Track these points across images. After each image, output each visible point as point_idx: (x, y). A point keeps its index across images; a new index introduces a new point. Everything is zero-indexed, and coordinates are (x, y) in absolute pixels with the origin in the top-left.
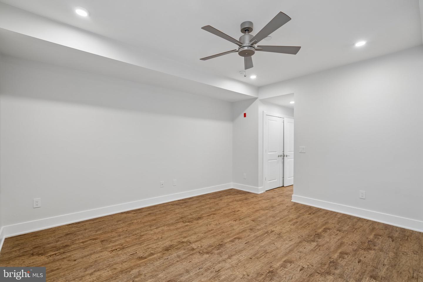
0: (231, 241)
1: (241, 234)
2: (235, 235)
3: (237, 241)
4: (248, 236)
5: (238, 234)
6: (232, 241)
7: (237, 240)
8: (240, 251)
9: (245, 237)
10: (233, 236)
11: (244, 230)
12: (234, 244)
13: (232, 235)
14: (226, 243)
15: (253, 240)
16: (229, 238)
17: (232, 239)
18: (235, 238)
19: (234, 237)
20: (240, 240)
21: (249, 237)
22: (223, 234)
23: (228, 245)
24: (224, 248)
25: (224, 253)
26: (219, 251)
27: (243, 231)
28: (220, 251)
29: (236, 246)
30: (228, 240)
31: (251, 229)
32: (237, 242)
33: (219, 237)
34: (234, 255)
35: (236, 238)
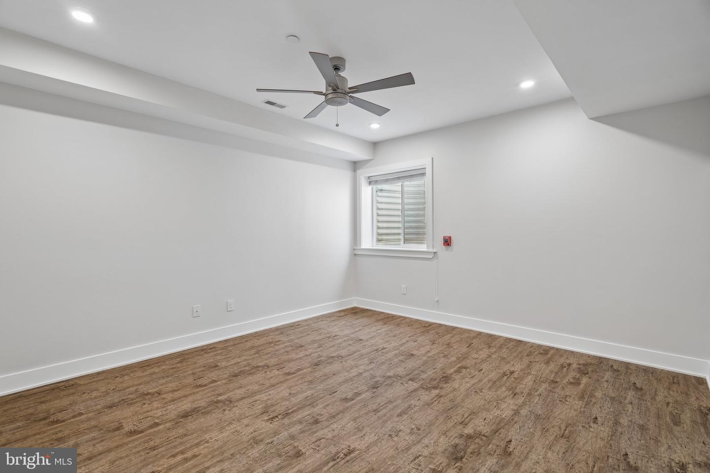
0: (360, 394)
1: (341, 408)
2: (351, 407)
3: (350, 395)
4: (328, 405)
5: (346, 409)
6: (357, 394)
7: (349, 397)
8: (346, 381)
9: (335, 403)
10: (355, 404)
11: (334, 420)
12: (355, 390)
13: (357, 407)
14: (367, 391)
15: (322, 398)
16: (363, 399)
17: (358, 398)
18: (352, 399)
19: (354, 401)
20: (344, 396)
21: (327, 403)
22: (375, 407)
23: (364, 388)
24: (368, 383)
25: (369, 378)
26: (376, 380)
27: (334, 417)
28: (373, 380)
29: (351, 387)
30: (364, 396)
31: (317, 422)
32: (349, 393)
33: (381, 400)
34: (354, 377)
35: (351, 401)
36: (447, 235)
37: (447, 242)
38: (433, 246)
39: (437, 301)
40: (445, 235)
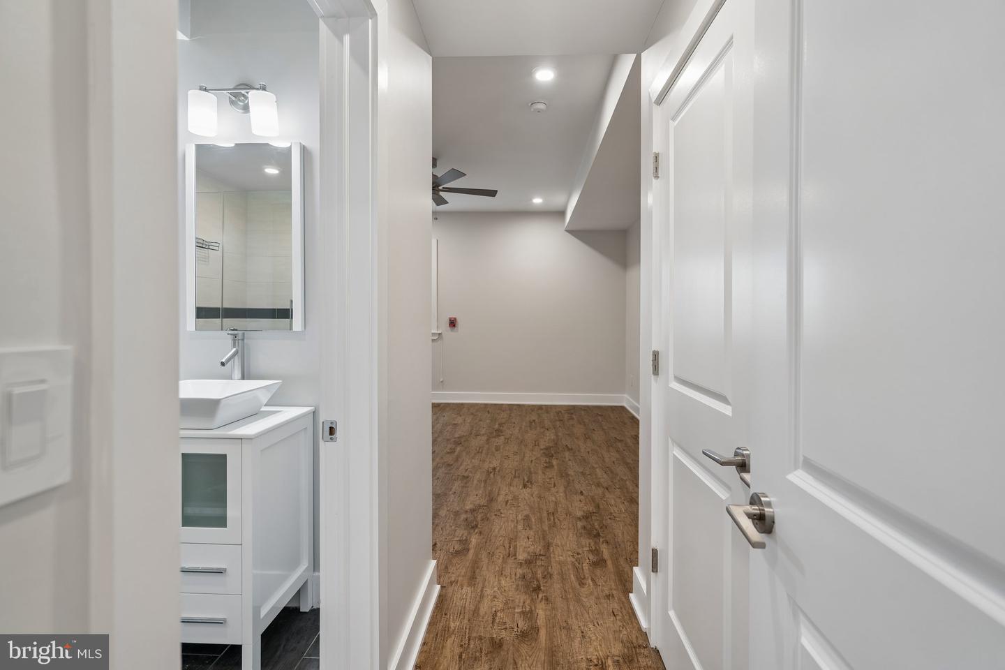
36: (453, 316)
37: (453, 323)
38: (437, 327)
39: (442, 382)
40: (451, 317)
